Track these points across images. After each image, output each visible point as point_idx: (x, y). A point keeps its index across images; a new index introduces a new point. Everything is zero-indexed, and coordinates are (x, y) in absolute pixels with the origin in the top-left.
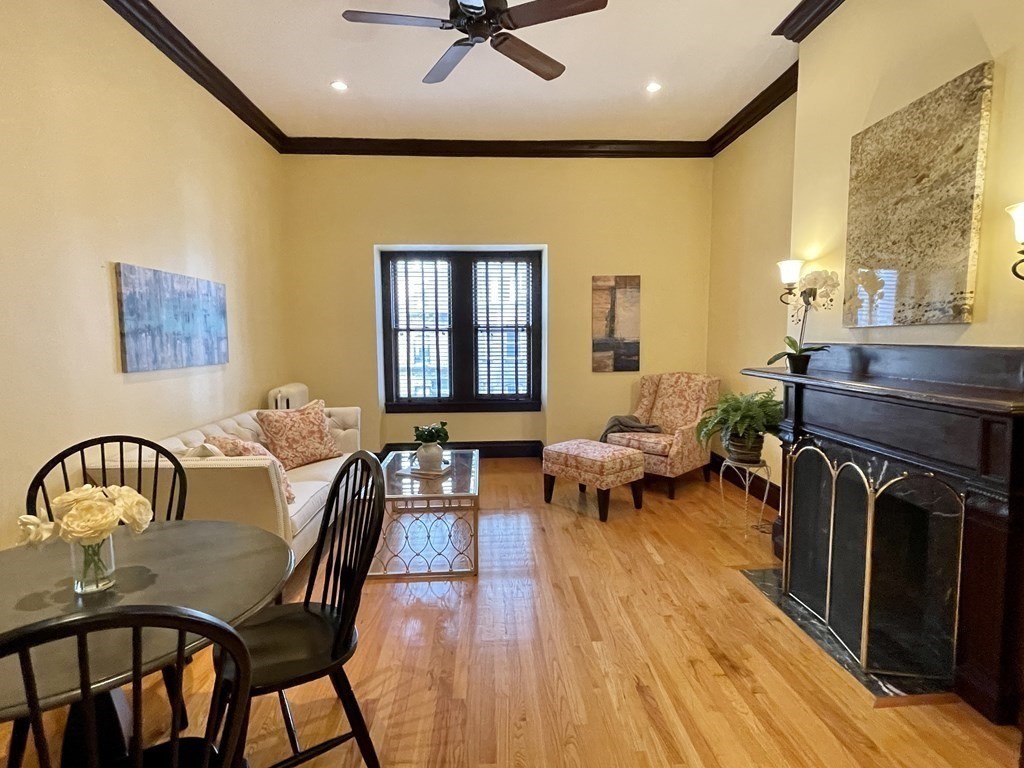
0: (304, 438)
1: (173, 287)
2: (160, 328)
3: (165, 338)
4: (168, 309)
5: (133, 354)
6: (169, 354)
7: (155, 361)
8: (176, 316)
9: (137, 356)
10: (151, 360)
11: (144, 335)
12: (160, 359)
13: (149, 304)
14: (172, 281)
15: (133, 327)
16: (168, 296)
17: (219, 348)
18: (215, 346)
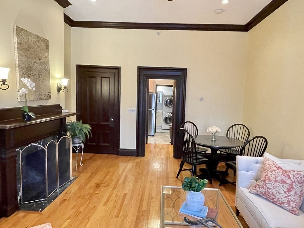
0: (276, 181)
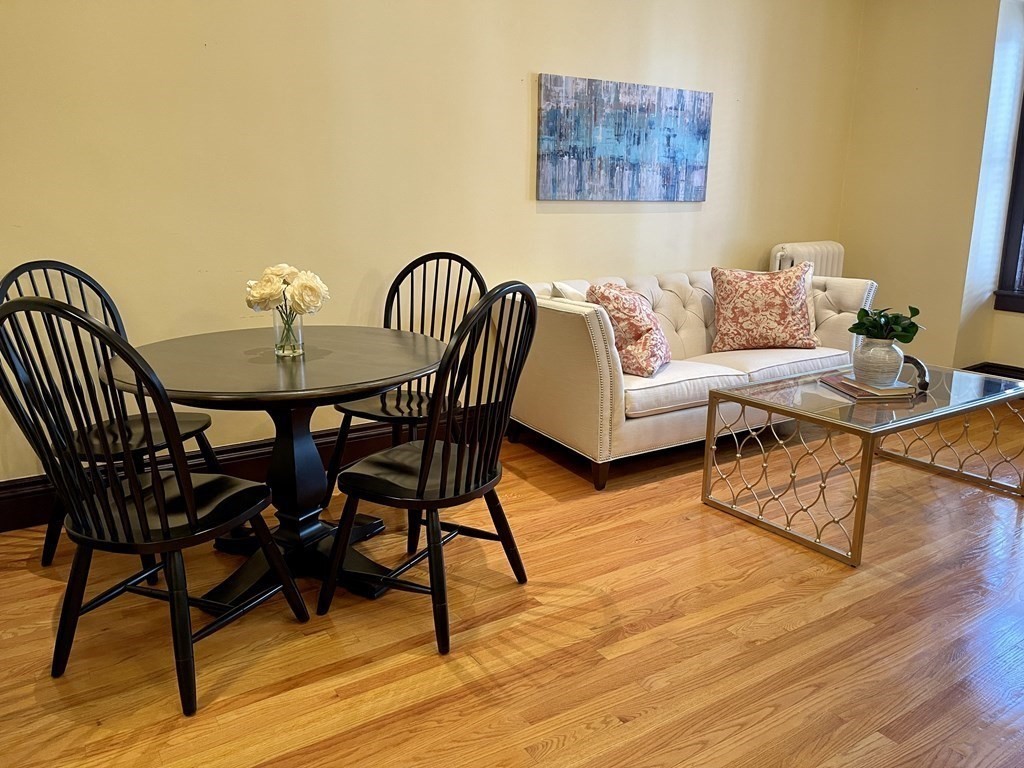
1: (617, 99)
2: (591, 151)
3: (597, 163)
4: (605, 126)
5: (550, 179)
6: (602, 182)
7: (579, 190)
8: (618, 136)
9: (554, 181)
10: (573, 188)
11: (566, 158)
12: (587, 188)
13: (577, 121)
14: (618, 92)
15: (551, 148)
16: (608, 111)
17: (688, 181)
18: (682, 176)
